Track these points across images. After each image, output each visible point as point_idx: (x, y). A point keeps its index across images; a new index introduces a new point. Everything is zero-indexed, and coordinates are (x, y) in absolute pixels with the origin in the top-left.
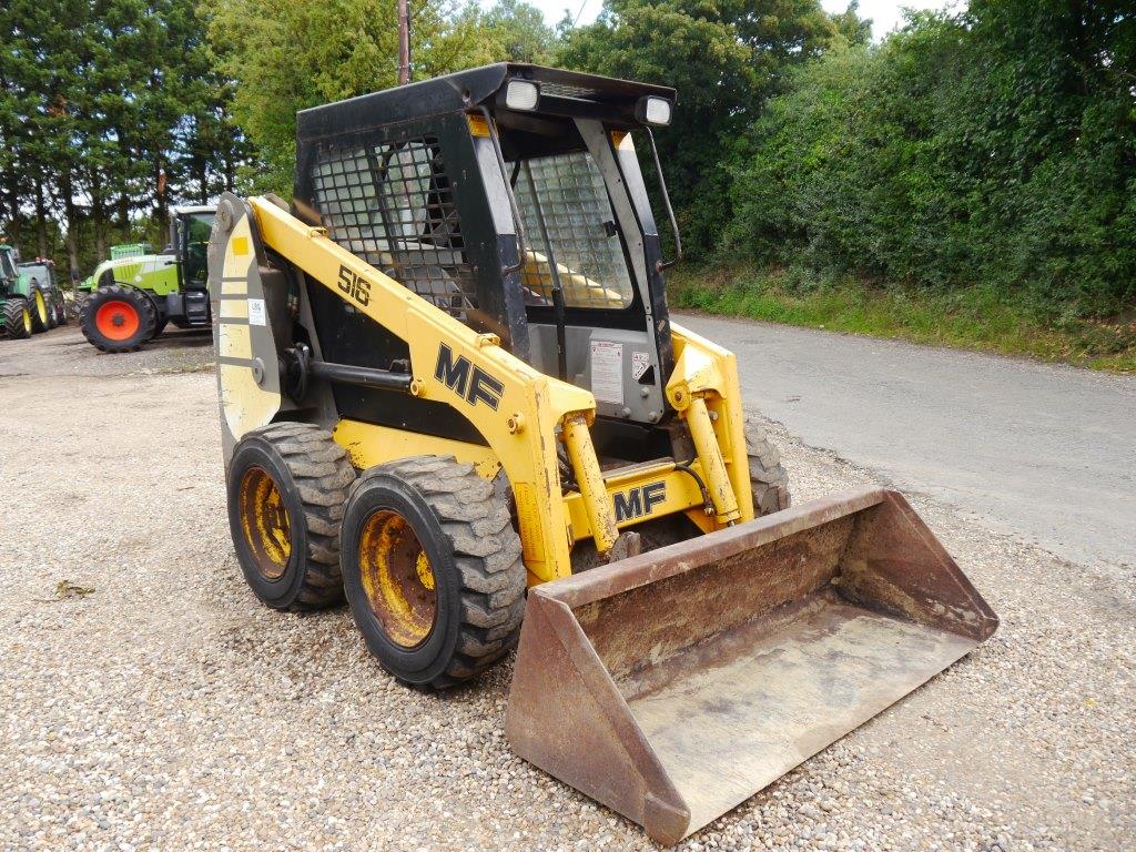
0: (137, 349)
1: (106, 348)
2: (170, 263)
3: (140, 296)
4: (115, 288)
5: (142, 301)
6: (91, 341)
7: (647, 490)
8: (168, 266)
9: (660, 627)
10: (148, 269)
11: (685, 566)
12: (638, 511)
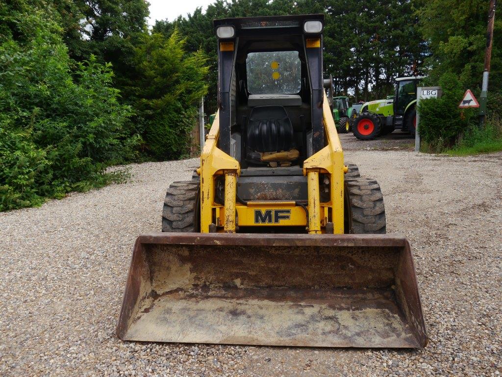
0: (372, 139)
1: (360, 138)
2: (390, 103)
3: (376, 117)
4: (366, 114)
5: (376, 119)
6: (355, 135)
7: (277, 212)
8: (390, 104)
9: (235, 271)
10: (382, 106)
11: (218, 243)
12: (270, 221)
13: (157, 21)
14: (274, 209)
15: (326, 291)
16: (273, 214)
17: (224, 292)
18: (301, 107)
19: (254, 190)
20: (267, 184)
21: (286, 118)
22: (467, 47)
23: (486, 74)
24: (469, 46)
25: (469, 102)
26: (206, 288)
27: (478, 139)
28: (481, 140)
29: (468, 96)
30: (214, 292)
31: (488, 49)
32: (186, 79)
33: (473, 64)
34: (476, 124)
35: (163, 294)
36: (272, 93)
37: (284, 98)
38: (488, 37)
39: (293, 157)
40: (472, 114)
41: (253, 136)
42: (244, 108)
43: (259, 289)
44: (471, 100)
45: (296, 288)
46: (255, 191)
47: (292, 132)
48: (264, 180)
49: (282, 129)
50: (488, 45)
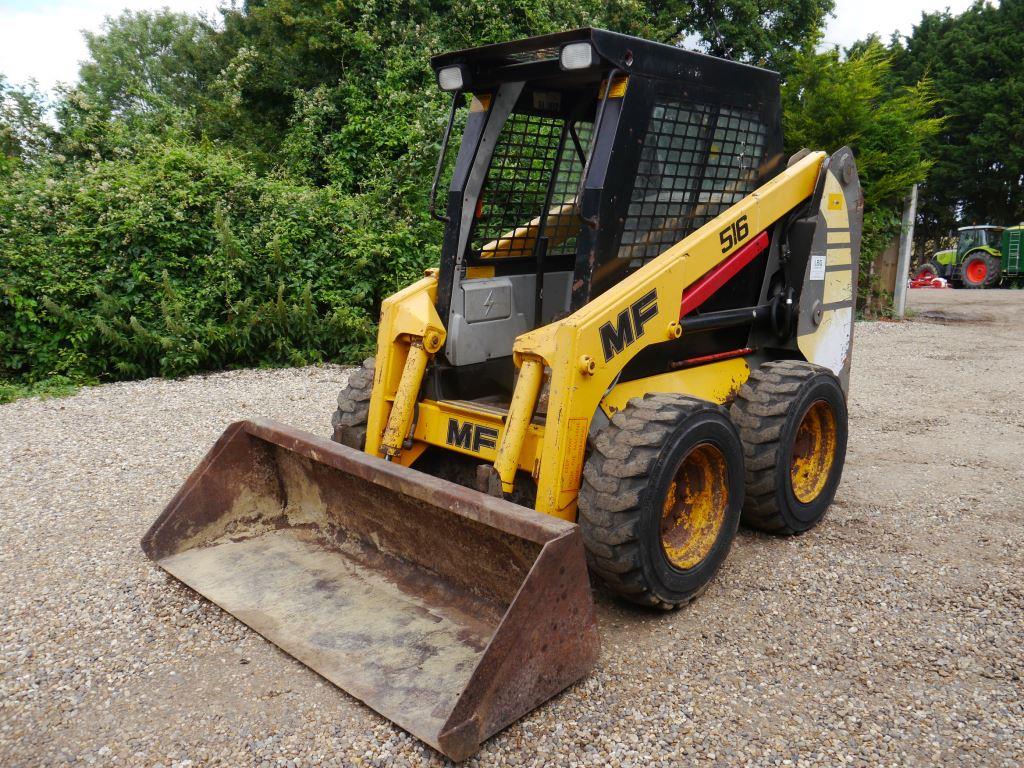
7: (479, 430)
9: (367, 516)
11: (315, 456)
12: (467, 445)
13: (924, 16)
14: (475, 422)
15: (489, 605)
16: (473, 431)
17: (359, 550)
26: (342, 535)
30: (348, 545)
32: (875, 147)
35: (295, 526)
43: (402, 562)
45: (448, 580)
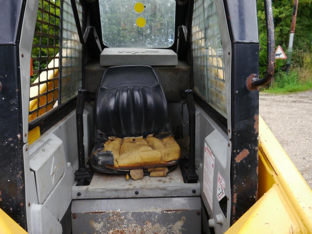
18: (176, 68)
19: (102, 224)
20: (126, 214)
21: (156, 84)
22: (278, 15)
23: (292, 35)
24: (280, 15)
25: (279, 55)
27: (287, 82)
28: (288, 83)
29: (279, 50)
31: (294, 17)
33: (281, 27)
34: (283, 70)
36: (135, 47)
37: (153, 54)
38: (295, 9)
39: (170, 159)
40: (282, 64)
41: (106, 113)
42: (95, 68)
44: (281, 54)
46: (104, 226)
47: (165, 105)
48: (119, 207)
49: (150, 99)
50: (294, 14)
